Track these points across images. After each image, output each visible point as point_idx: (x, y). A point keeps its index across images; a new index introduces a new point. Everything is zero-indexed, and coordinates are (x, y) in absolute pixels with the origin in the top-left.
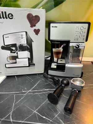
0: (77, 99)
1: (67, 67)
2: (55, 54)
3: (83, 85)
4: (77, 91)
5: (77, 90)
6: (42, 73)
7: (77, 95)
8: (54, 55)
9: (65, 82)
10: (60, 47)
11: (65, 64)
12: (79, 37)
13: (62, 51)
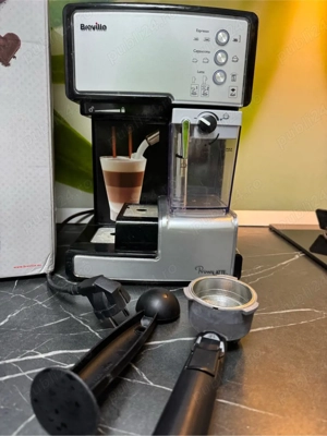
0: (221, 390)
1: (165, 228)
2: (111, 184)
3: (247, 308)
4: (222, 346)
5: (222, 339)
6: (44, 275)
7: (222, 367)
8: (107, 187)
9: (156, 304)
10: (135, 150)
11: (156, 220)
12: (210, 82)
13: (142, 168)
